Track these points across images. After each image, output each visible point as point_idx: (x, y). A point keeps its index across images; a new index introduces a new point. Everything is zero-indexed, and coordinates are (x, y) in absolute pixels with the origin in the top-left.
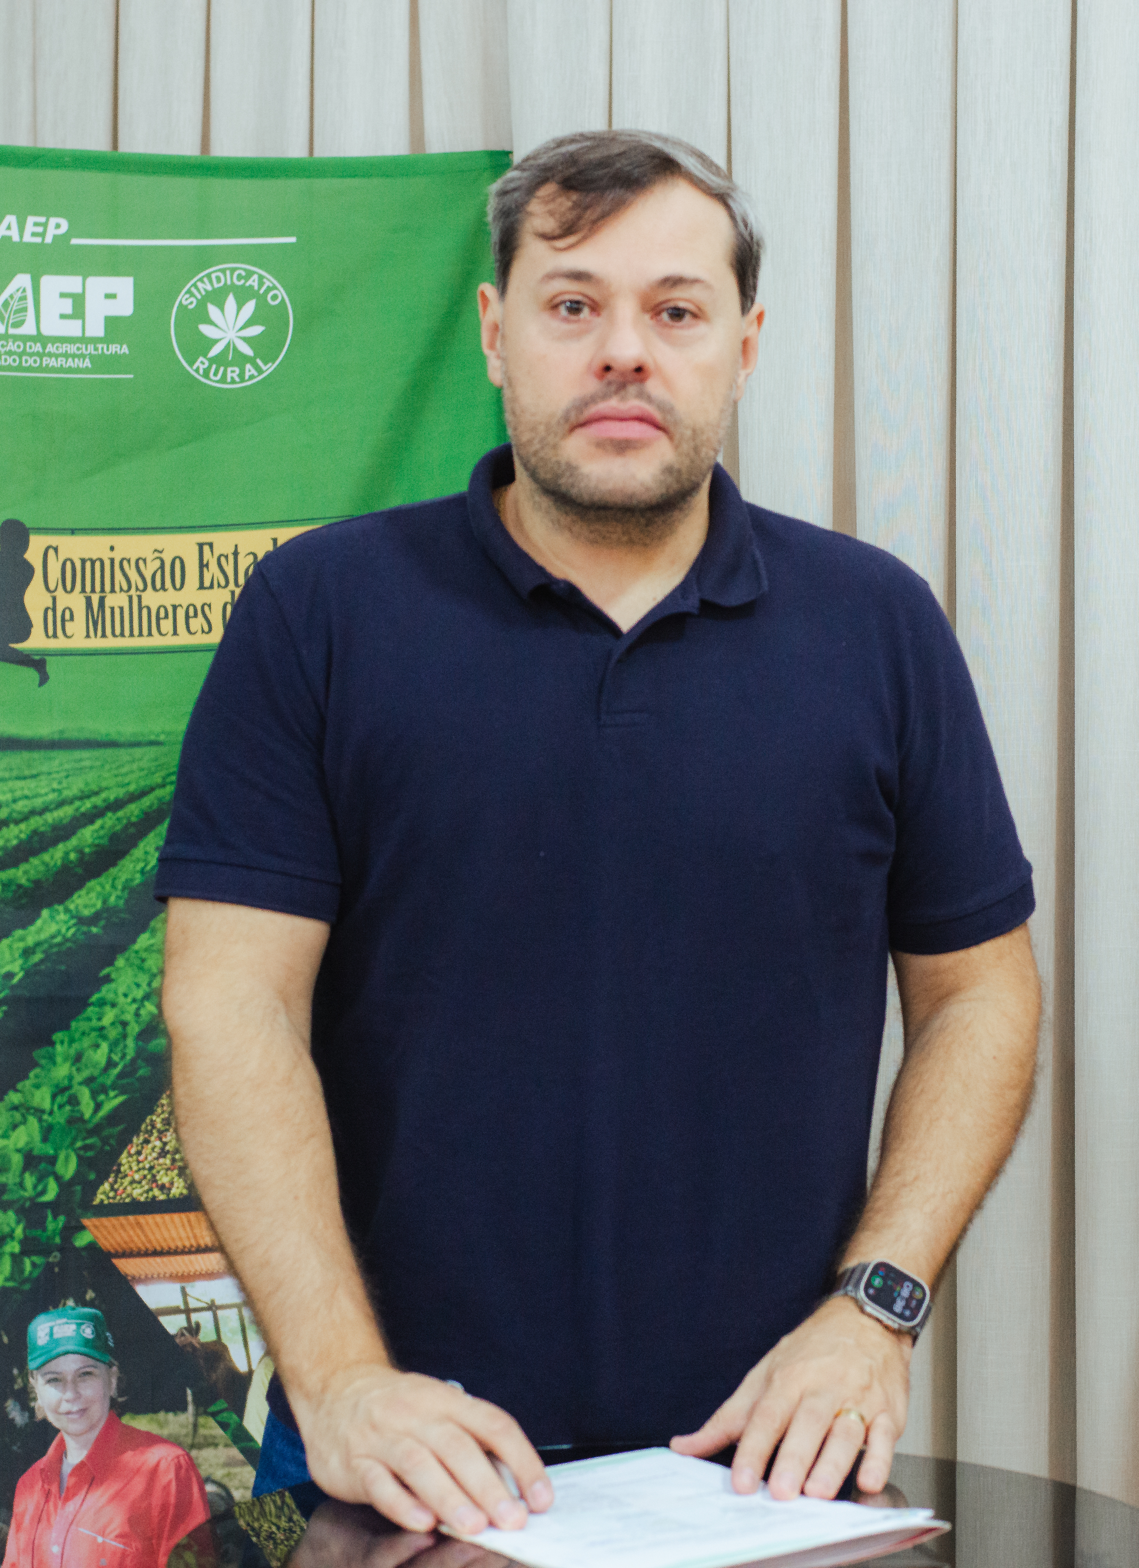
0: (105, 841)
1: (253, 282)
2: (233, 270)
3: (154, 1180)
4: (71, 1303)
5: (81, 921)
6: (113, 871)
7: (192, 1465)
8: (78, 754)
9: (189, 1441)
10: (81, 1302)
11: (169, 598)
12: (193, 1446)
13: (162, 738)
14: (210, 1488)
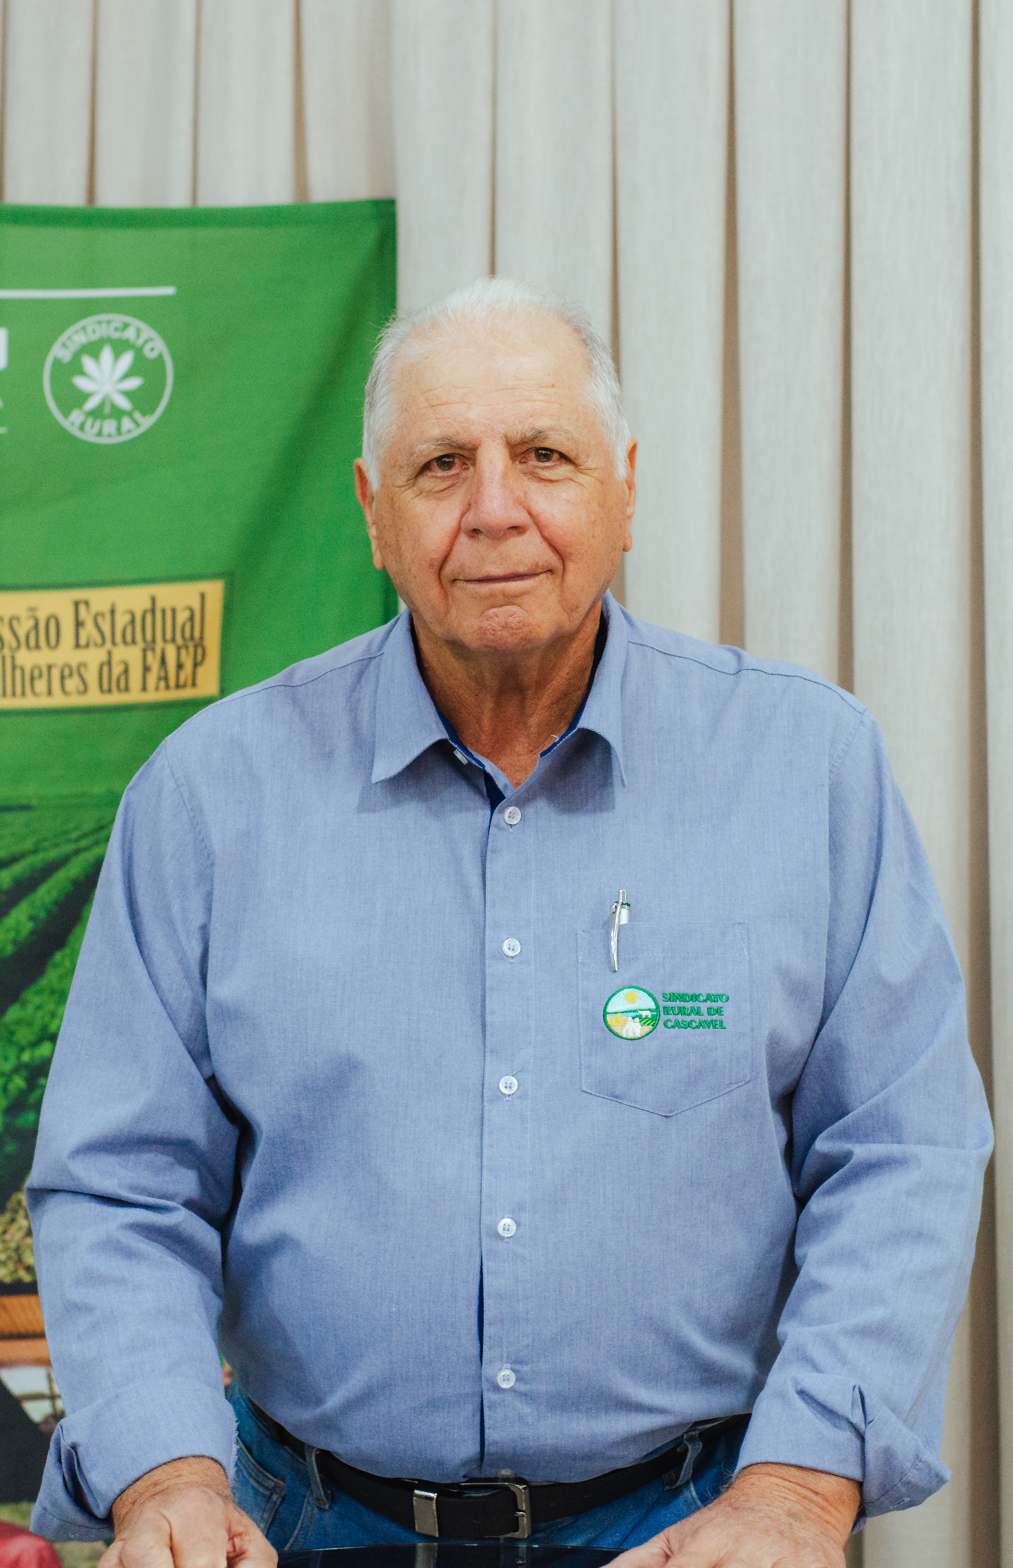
1: (130, 334)
2: (109, 322)
3: (20, 1261)
7: (56, 1558)
11: (43, 657)
13: (34, 802)
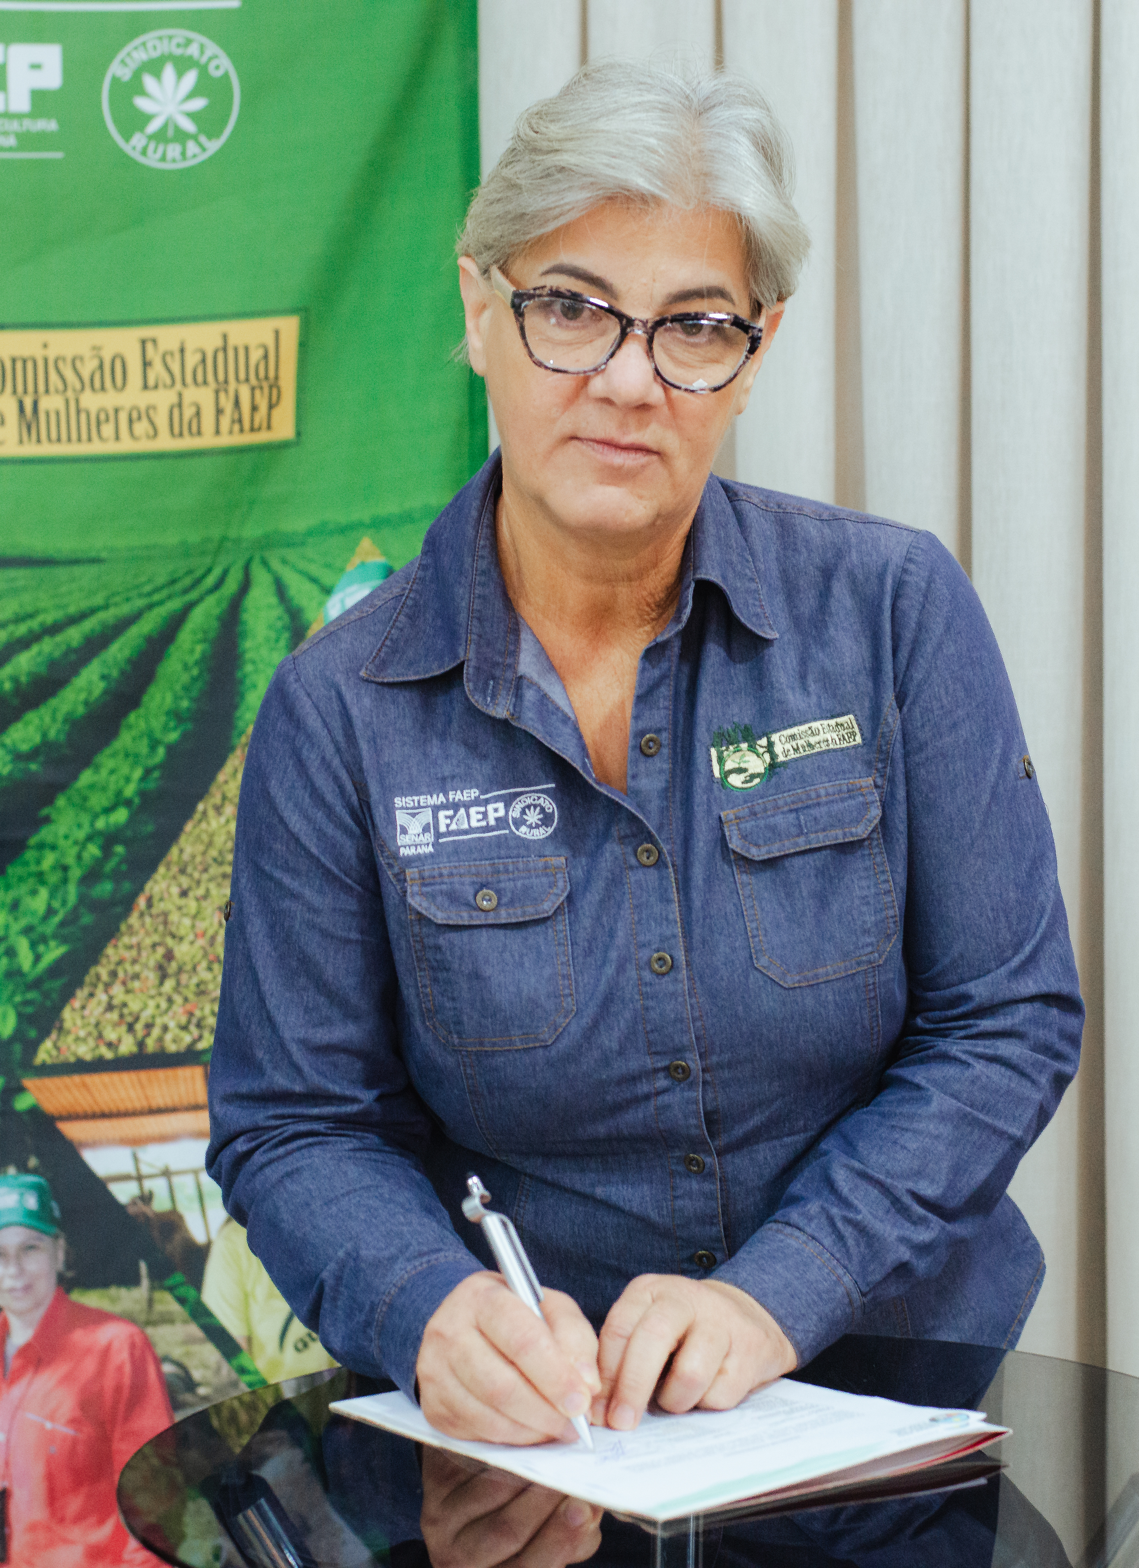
0: (42, 669)
1: (193, 50)
2: (170, 38)
3: (100, 1036)
4: (12, 1170)
5: (19, 757)
6: (53, 702)
7: (148, 1344)
8: (12, 573)
9: (143, 1317)
10: (23, 1168)
11: (109, 400)
12: (149, 1323)
13: (104, 554)
14: (167, 1368)
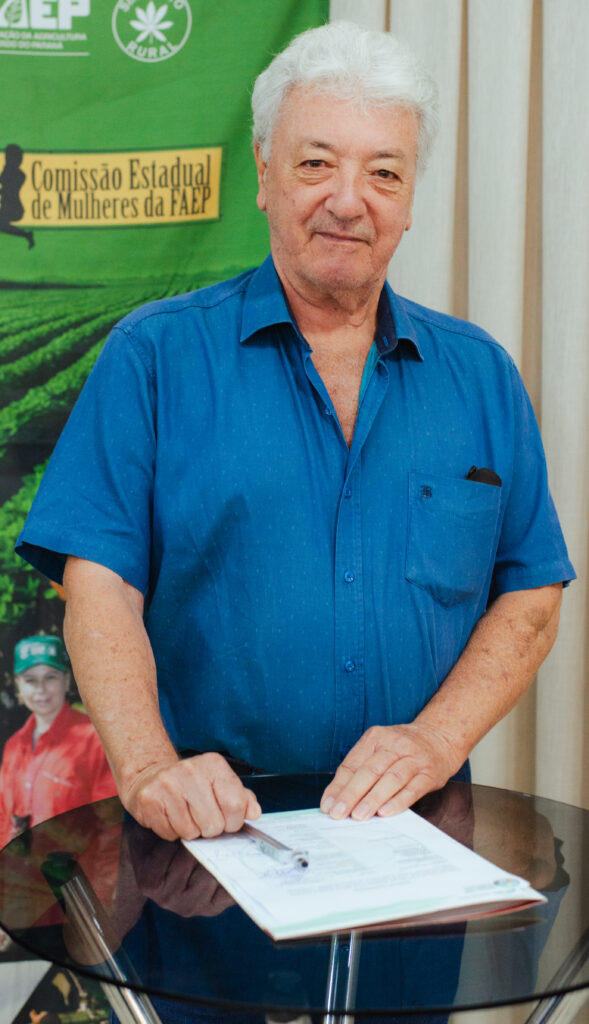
0: (68, 347)
4: (42, 633)
5: (54, 397)
8: (51, 292)
10: (49, 632)
13: (105, 283)
